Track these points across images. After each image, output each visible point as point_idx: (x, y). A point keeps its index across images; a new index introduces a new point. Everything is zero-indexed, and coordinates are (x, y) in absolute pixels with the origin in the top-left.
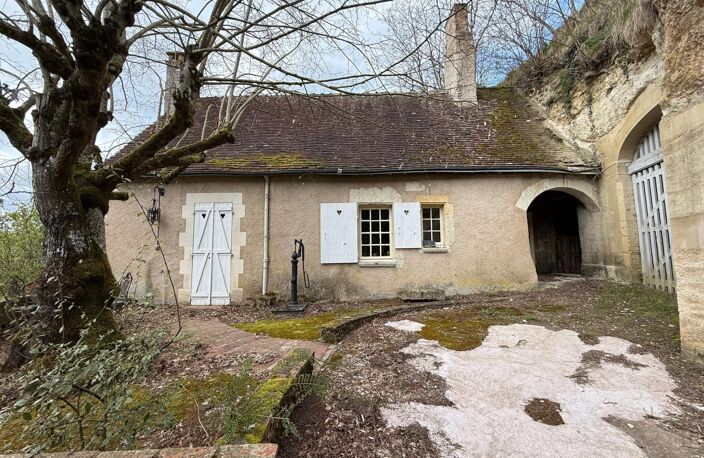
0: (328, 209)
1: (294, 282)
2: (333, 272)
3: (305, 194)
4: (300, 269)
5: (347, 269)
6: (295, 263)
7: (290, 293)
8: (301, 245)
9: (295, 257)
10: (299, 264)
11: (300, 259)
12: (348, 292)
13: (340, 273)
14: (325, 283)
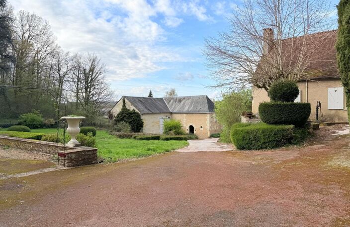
0: (331, 90)
1: (317, 115)
2: (333, 112)
3: (322, 85)
4: (319, 111)
5: (339, 111)
6: (317, 109)
7: (315, 119)
8: (320, 103)
9: (317, 107)
10: (319, 109)
11: (319, 108)
12: (339, 119)
13: (336, 113)
14: (329, 116)
